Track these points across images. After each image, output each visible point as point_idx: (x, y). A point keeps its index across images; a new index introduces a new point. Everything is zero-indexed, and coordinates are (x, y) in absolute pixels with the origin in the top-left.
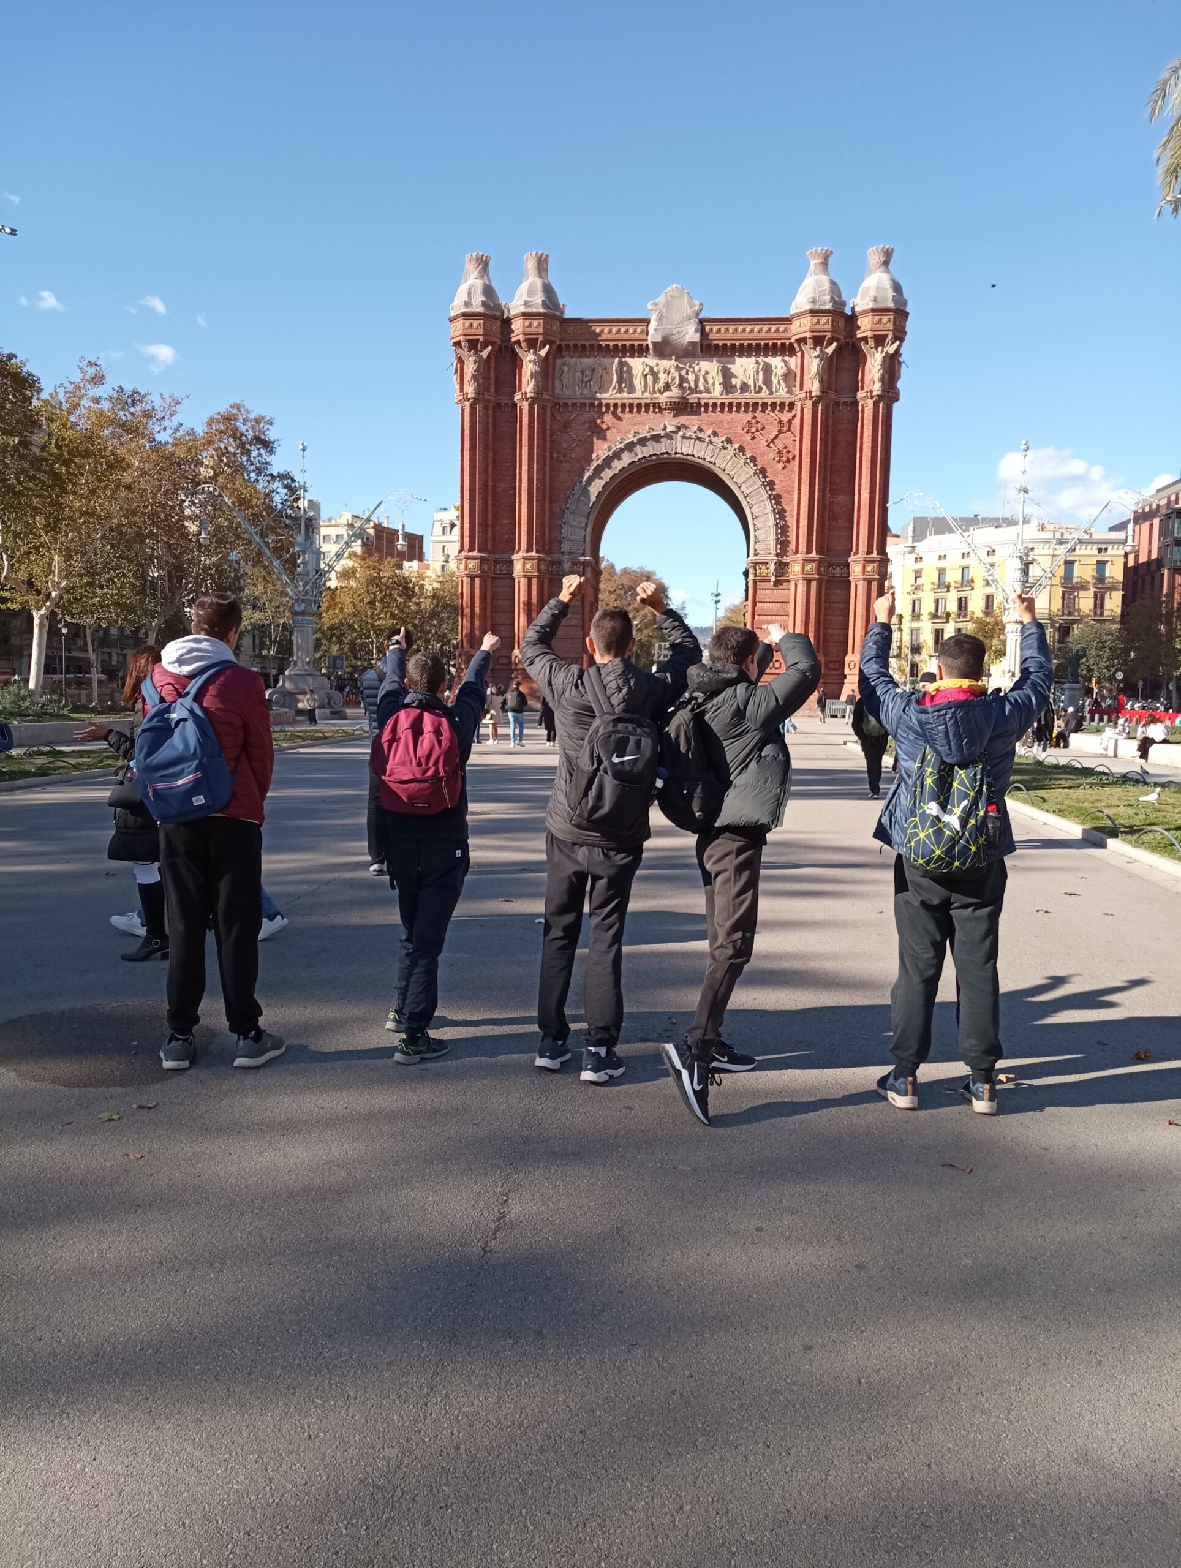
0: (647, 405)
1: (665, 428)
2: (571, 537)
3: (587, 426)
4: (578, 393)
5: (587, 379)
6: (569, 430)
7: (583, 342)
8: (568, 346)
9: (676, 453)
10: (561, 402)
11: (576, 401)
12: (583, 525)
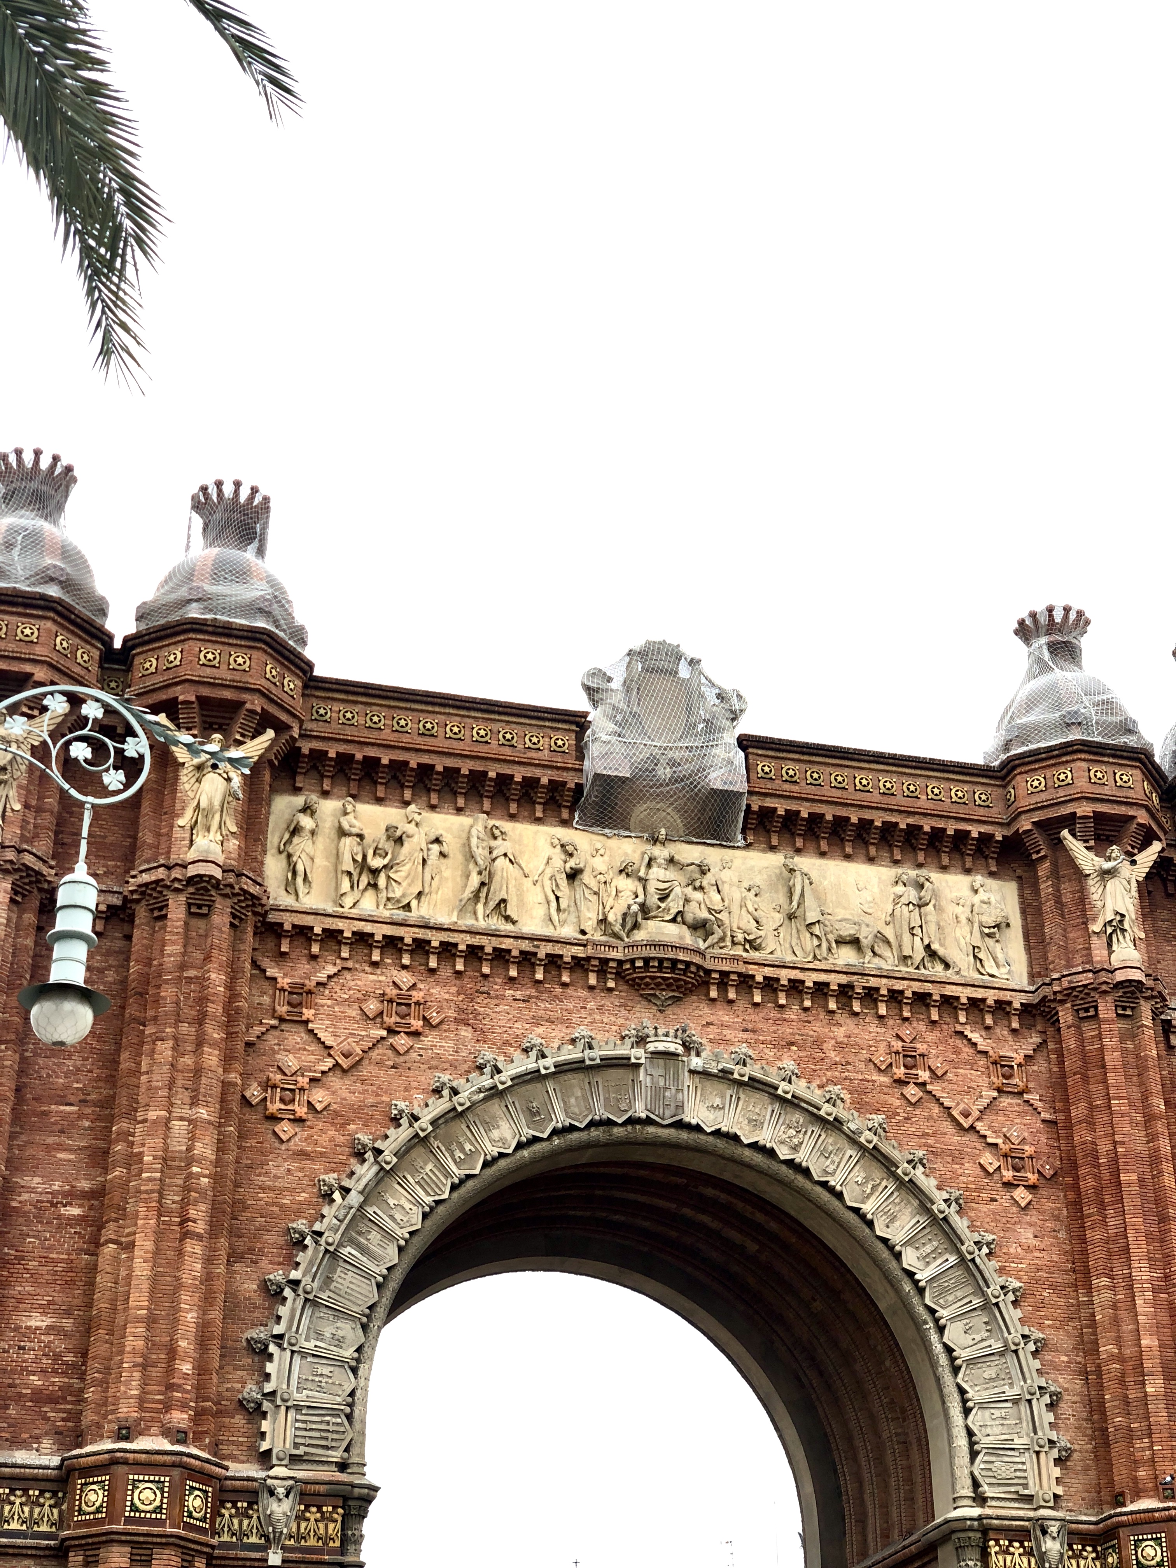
0: (579, 965)
1: (641, 1041)
2: (299, 1397)
3: (372, 1007)
4: (348, 901)
5: (376, 863)
6: (308, 1013)
7: (372, 752)
8: (318, 756)
9: (680, 1125)
10: (288, 921)
11: (340, 924)
12: (349, 1353)
